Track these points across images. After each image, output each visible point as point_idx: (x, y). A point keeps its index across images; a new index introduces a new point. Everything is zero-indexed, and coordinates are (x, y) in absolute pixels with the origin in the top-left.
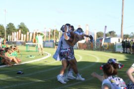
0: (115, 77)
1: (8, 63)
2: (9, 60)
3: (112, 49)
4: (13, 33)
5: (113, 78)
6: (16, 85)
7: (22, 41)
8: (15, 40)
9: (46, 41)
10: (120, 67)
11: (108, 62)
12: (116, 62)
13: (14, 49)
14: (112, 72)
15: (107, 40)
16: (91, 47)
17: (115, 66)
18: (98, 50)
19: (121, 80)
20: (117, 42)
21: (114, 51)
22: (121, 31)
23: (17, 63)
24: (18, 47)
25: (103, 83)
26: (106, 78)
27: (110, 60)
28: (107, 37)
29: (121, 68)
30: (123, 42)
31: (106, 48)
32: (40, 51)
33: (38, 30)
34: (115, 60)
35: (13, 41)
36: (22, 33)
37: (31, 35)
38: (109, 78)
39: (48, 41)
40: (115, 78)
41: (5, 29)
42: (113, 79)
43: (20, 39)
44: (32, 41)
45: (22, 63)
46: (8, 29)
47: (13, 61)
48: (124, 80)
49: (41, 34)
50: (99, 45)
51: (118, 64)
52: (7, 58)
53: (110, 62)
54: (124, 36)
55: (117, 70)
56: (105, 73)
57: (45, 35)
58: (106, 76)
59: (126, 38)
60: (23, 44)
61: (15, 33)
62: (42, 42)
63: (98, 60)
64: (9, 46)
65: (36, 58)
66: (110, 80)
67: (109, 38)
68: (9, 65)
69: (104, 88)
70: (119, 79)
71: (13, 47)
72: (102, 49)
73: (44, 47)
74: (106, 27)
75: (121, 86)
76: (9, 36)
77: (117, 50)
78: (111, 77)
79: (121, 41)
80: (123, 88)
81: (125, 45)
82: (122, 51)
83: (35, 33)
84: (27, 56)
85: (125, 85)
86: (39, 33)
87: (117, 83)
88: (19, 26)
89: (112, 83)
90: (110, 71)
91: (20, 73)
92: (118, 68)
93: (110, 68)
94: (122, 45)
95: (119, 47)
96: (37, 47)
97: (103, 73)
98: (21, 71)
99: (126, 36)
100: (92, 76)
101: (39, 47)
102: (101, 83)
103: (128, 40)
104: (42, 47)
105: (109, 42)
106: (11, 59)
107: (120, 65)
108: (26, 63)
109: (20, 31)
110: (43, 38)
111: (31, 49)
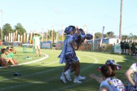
0: (114, 78)
1: (4, 65)
2: (5, 62)
3: (110, 50)
4: (10, 34)
5: (112, 79)
6: (13, 87)
7: (19, 41)
8: (12, 41)
9: (43, 42)
10: (118, 68)
11: (106, 64)
12: (114, 64)
13: (11, 50)
14: (111, 73)
15: (106, 41)
16: (89, 48)
17: (113, 67)
18: (96, 51)
19: (120, 81)
20: (116, 43)
21: (113, 53)
22: (120, 32)
23: (14, 65)
24: (14, 48)
25: (101, 85)
26: (104, 80)
27: (108, 61)
28: (106, 38)
29: (119, 70)
30: (121, 43)
31: (105, 49)
32: (37, 52)
33: (35, 31)
34: (113, 61)
35: (9, 42)
36: (19, 33)
37: (28, 36)
38: (108, 79)
39: (45, 42)
40: (113, 80)
41: (2, 30)
42: (111, 81)
43: (17, 40)
44: (29, 42)
45: (19, 65)
46: (5, 29)
47: (10, 62)
48: (122, 81)
49: (39, 35)
50: (97, 46)
51: (116, 66)
52: (4, 59)
53: (108, 63)
54: (123, 36)
55: (116, 71)
56: (103, 74)
57: (42, 35)
58: (104, 78)
59: (125, 39)
60: (20, 45)
61: (12, 34)
62: (39, 43)
63: (96, 62)
64: (5, 47)
65: (33, 60)
66: (108, 82)
67: (108, 39)
68: (5, 67)
69: (102, 90)
70: (117, 81)
71: (10, 48)
72: (100, 50)
73: (41, 48)
74: (104, 27)
75: (120, 88)
76: (5, 37)
77: (116, 51)
78: (110, 79)
79: (119, 42)
80: (121, 89)
81: (124, 46)
82: (120, 52)
83: (32, 34)
84: (23, 57)
85: (123, 87)
86: (36, 34)
87: (116, 84)
88: (16, 26)
89: (110, 84)
90: (108, 72)
91: (17, 75)
92: (116, 69)
93: (108, 69)
94: (121, 46)
95: (117, 48)
96: (34, 48)
97: (101, 75)
98: (18, 72)
99: (125, 37)
100: (90, 78)
101: (36, 48)
102: (99, 84)
103: (126, 40)
104: (39, 48)
105: (108, 43)
106: (8, 61)
107: (119, 66)
108: (22, 64)
109: (17, 32)
110: (41, 38)
111: (28, 50)
